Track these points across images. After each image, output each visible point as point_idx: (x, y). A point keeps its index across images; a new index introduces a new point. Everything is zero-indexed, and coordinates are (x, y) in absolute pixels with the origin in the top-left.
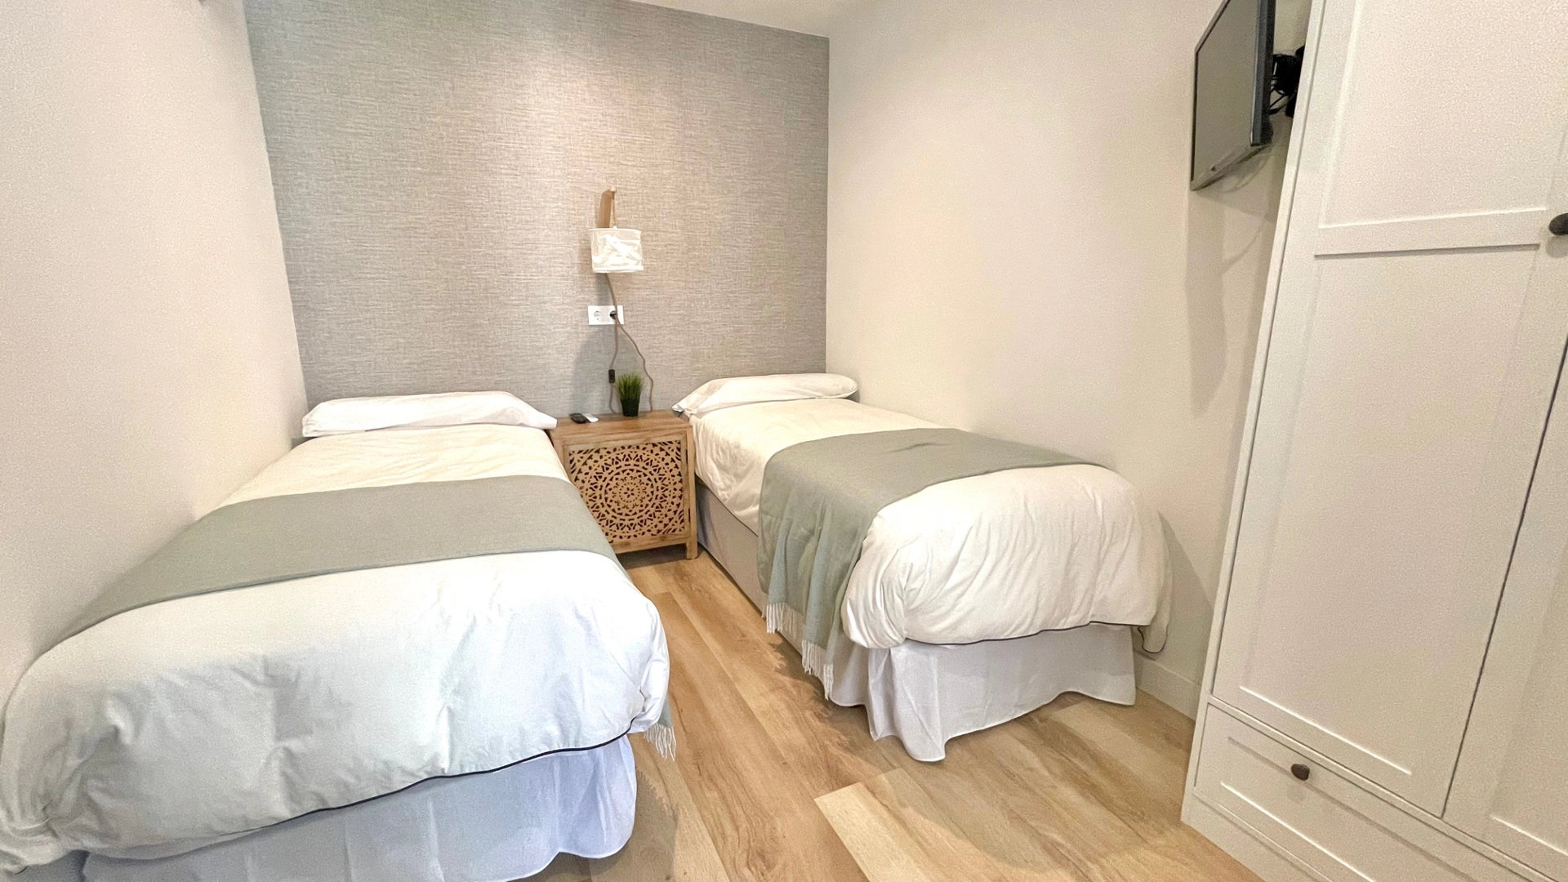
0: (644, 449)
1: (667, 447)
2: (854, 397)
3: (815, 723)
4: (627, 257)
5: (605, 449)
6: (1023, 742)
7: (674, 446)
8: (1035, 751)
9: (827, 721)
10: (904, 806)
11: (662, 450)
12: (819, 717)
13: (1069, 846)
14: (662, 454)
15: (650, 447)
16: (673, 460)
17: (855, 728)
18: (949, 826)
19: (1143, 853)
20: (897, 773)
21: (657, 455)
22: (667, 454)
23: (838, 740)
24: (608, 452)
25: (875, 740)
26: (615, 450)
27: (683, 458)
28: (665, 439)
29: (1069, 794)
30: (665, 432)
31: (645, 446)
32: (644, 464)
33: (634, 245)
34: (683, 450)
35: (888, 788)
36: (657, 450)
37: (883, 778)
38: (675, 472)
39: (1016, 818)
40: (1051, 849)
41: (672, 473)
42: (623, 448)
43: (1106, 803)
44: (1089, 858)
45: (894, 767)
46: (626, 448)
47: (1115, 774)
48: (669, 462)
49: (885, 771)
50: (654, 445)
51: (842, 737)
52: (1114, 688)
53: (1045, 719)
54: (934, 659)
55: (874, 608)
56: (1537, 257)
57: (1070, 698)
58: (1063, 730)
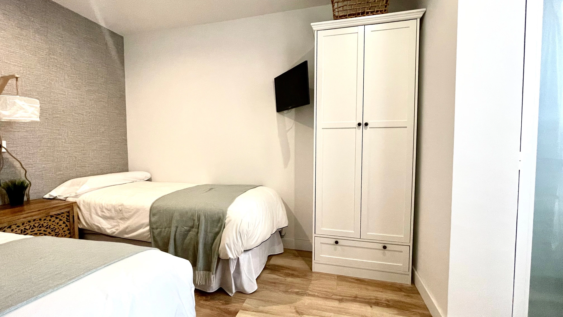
0: (45, 220)
1: (60, 216)
2: (149, 180)
3: (208, 303)
4: (32, 113)
5: (16, 224)
6: (269, 273)
7: (65, 215)
8: (274, 274)
9: (210, 300)
10: (258, 308)
11: (57, 218)
12: (206, 300)
13: (300, 290)
14: (57, 221)
15: (49, 218)
16: (64, 223)
17: (222, 297)
18: (273, 304)
19: (313, 282)
20: (247, 301)
21: (53, 221)
22: (61, 220)
23: (220, 303)
24: (18, 226)
25: (232, 296)
26: (23, 224)
27: (71, 220)
28: (59, 212)
29: (289, 279)
30: (59, 208)
31: (45, 218)
32: (45, 229)
33: (36, 108)
34: (71, 216)
35: (249, 306)
36: (53, 219)
37: (244, 304)
38: (66, 229)
39: (286, 292)
40: (297, 293)
41: (64, 230)
42: (29, 222)
43: (298, 277)
44: (306, 290)
45: (245, 300)
46: (32, 221)
47: (294, 269)
48: (62, 224)
49: (243, 302)
50: (52, 216)
51: (221, 301)
52: (279, 249)
53: (269, 265)
54: (250, 255)
55: (237, 242)
56: (356, 130)
57: (270, 257)
58: (275, 266)
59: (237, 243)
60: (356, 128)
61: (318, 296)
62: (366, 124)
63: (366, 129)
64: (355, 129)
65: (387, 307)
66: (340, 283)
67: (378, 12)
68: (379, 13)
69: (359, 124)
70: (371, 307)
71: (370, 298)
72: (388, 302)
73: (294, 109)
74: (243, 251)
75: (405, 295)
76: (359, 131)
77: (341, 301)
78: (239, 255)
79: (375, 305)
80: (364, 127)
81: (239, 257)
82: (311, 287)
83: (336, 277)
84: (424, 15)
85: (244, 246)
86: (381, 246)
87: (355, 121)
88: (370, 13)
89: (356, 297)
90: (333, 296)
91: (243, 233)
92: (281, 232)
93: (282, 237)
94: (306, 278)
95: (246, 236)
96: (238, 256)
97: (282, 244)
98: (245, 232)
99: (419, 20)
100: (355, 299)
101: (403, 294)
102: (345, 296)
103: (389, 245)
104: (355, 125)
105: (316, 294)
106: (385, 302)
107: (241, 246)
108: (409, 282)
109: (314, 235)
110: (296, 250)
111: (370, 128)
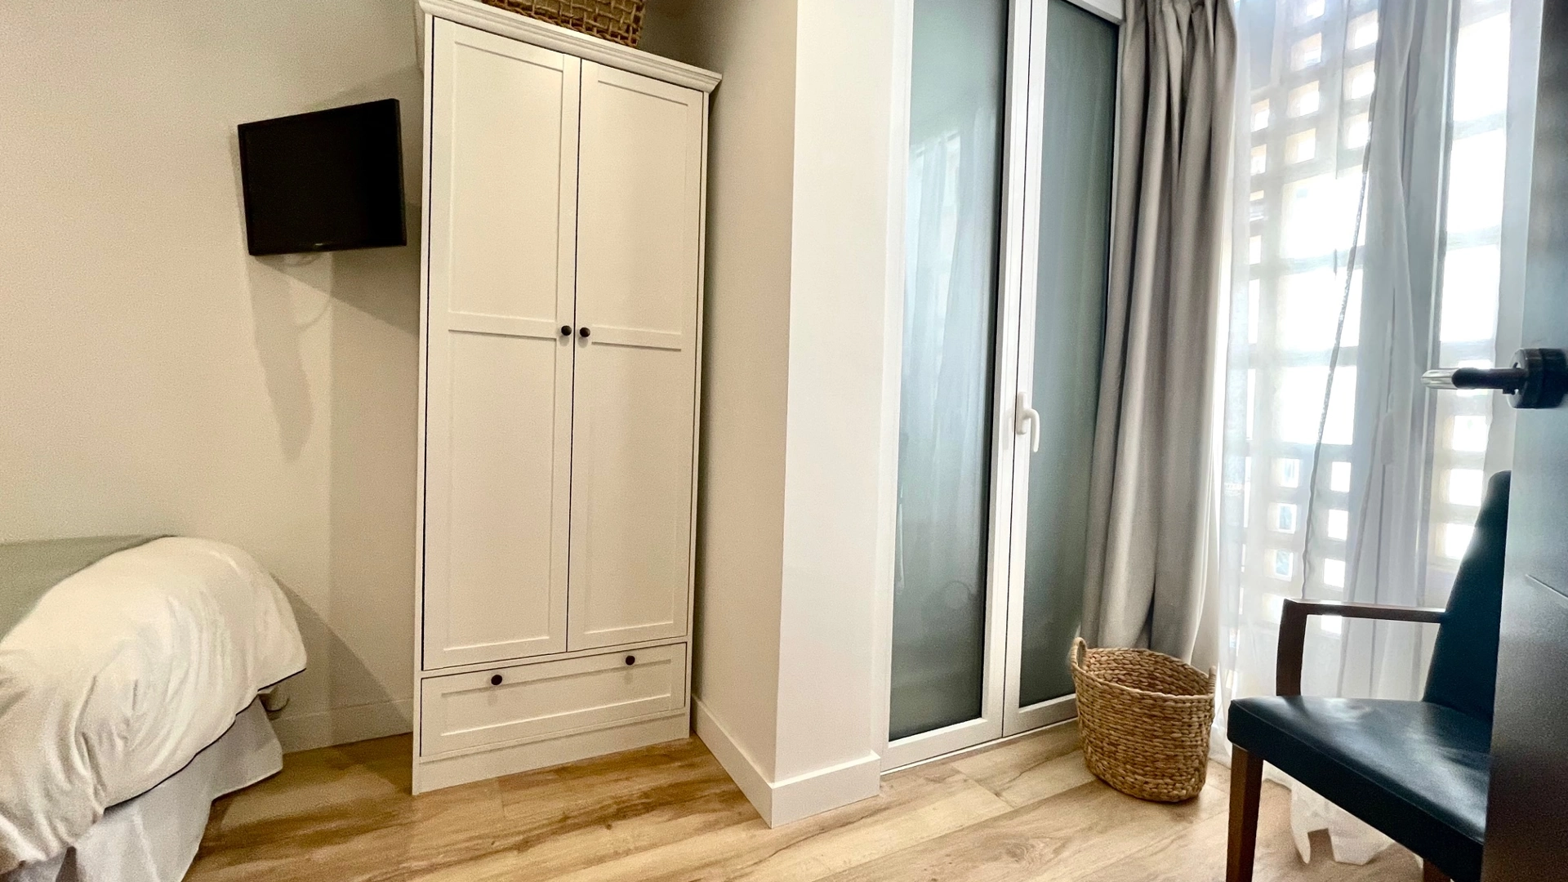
6: (223, 866)
8: (250, 860)
19: (419, 828)
43: (358, 831)
44: (399, 862)
52: (263, 762)
53: (220, 837)
54: (138, 820)
55: (69, 779)
56: (556, 346)
57: (220, 805)
58: (245, 829)
59: (67, 786)
60: (555, 340)
61: (448, 865)
62: (584, 333)
63: (583, 345)
64: (552, 343)
65: (648, 812)
66: (508, 796)
67: (616, 37)
68: (618, 39)
69: (566, 331)
70: (609, 827)
71: (599, 806)
72: (646, 798)
73: (328, 256)
74: (101, 811)
75: (680, 767)
76: (565, 349)
77: (523, 846)
78: (76, 835)
79: (619, 819)
80: (580, 338)
81: (77, 846)
82: (415, 847)
83: (496, 786)
84: (718, 87)
85: (109, 788)
86: (619, 661)
87: (552, 321)
88: (595, 29)
89: (566, 818)
90: (497, 844)
91: (104, 735)
92: (268, 702)
93: (272, 714)
94: (395, 822)
95: (119, 743)
96: (71, 841)
97: (276, 742)
98: (115, 726)
99: (707, 96)
100: (565, 825)
101: (678, 764)
102: (530, 830)
103: (637, 651)
104: (554, 333)
105: (440, 859)
106: (640, 801)
107: (91, 791)
108: (685, 733)
109: (418, 674)
110: (335, 747)
111: (594, 343)
